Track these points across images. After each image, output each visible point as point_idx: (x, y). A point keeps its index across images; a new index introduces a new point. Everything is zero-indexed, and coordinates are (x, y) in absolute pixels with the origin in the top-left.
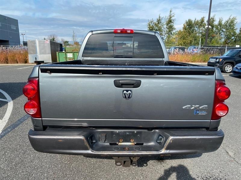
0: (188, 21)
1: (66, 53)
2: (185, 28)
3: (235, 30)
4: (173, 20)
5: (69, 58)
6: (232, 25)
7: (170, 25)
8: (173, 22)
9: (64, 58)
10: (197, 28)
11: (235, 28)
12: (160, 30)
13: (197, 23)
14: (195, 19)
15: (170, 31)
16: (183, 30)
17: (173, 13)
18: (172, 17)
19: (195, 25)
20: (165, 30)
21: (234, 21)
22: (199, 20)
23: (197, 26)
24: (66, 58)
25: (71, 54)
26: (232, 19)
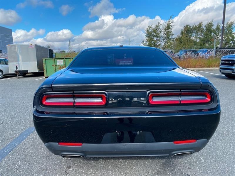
0: (186, 26)
1: (55, 60)
3: (233, 35)
4: (172, 27)
5: (59, 65)
6: (230, 29)
9: (53, 65)
10: (194, 33)
11: (233, 33)
12: (157, 36)
13: (195, 28)
16: (180, 36)
18: (171, 23)
19: (193, 30)
21: (232, 25)
22: (197, 25)
23: (195, 31)
24: (55, 65)
25: (62, 60)
26: (230, 23)
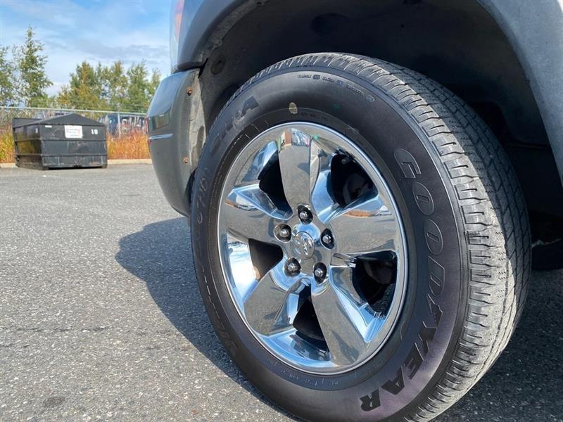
0: (81, 66)
2: (75, 84)
4: (41, 60)
7: (32, 71)
8: (41, 65)
10: (106, 86)
13: (105, 75)
14: (100, 65)
15: (34, 89)
16: (70, 89)
17: (37, 41)
18: (36, 50)
19: (101, 79)
20: (17, 84)
22: (109, 68)
23: (107, 81)
